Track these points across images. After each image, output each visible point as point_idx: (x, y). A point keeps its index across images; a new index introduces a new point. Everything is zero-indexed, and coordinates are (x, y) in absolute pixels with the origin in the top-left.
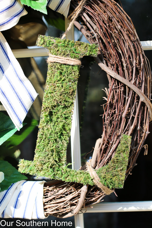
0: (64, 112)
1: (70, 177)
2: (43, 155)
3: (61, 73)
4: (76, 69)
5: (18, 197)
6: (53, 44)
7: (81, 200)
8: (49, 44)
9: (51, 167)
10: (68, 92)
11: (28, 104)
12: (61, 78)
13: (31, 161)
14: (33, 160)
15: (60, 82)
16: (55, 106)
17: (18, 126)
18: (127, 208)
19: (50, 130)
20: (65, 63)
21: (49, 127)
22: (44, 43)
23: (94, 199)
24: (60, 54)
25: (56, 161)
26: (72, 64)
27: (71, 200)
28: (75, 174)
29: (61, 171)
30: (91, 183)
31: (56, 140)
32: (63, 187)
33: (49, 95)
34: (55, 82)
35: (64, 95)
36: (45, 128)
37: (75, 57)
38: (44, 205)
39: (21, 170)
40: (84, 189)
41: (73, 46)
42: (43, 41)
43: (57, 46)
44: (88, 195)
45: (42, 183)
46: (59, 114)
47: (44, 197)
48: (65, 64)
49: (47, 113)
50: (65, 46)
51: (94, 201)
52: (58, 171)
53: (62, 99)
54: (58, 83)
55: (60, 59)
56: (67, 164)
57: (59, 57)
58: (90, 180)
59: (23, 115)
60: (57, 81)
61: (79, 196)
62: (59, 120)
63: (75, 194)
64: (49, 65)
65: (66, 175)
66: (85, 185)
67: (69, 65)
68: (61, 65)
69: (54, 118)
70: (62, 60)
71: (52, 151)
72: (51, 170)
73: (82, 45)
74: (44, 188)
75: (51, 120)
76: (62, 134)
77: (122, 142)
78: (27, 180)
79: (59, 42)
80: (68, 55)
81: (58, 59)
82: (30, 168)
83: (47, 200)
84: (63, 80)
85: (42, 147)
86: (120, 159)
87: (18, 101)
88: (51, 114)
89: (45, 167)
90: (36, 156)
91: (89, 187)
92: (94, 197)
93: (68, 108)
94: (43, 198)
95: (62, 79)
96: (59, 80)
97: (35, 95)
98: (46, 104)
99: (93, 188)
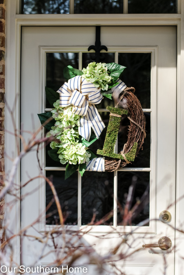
1: (115, 156)
2: (106, 148)
3: (114, 120)
4: (120, 119)
5: (95, 163)
7: (118, 165)
8: (111, 109)
9: (109, 152)
11: (102, 129)
14: (102, 150)
16: (111, 131)
17: (97, 138)
18: (134, 169)
19: (109, 139)
21: (109, 138)
22: (109, 109)
23: (123, 165)
24: (114, 113)
25: (111, 150)
26: (119, 117)
27: (114, 165)
28: (117, 155)
30: (123, 159)
31: (111, 143)
32: (112, 161)
33: (110, 127)
35: (115, 127)
36: (108, 139)
37: (120, 115)
38: (105, 167)
39: (98, 153)
40: (120, 161)
41: (119, 111)
42: (108, 108)
43: (113, 110)
44: (121, 163)
45: (104, 159)
46: (113, 134)
47: (105, 163)
48: (116, 117)
49: (109, 134)
50: (116, 110)
51: (123, 166)
52: (111, 154)
58: (122, 158)
59: (99, 134)
61: (118, 164)
62: (113, 136)
63: (116, 163)
64: (110, 117)
65: (114, 156)
66: (120, 159)
67: (117, 117)
68: (115, 117)
69: (111, 136)
70: (115, 115)
71: (110, 147)
72: (109, 154)
73: (122, 110)
75: (110, 136)
76: (113, 141)
77: (134, 145)
78: (97, 158)
80: (117, 114)
82: (101, 153)
83: (106, 165)
85: (106, 145)
86: (134, 151)
87: (98, 129)
88: (110, 134)
89: (107, 152)
90: (104, 148)
91: (122, 160)
92: (123, 164)
95: (115, 122)
96: (113, 122)
97: (104, 127)
98: (108, 130)
99: (123, 161)
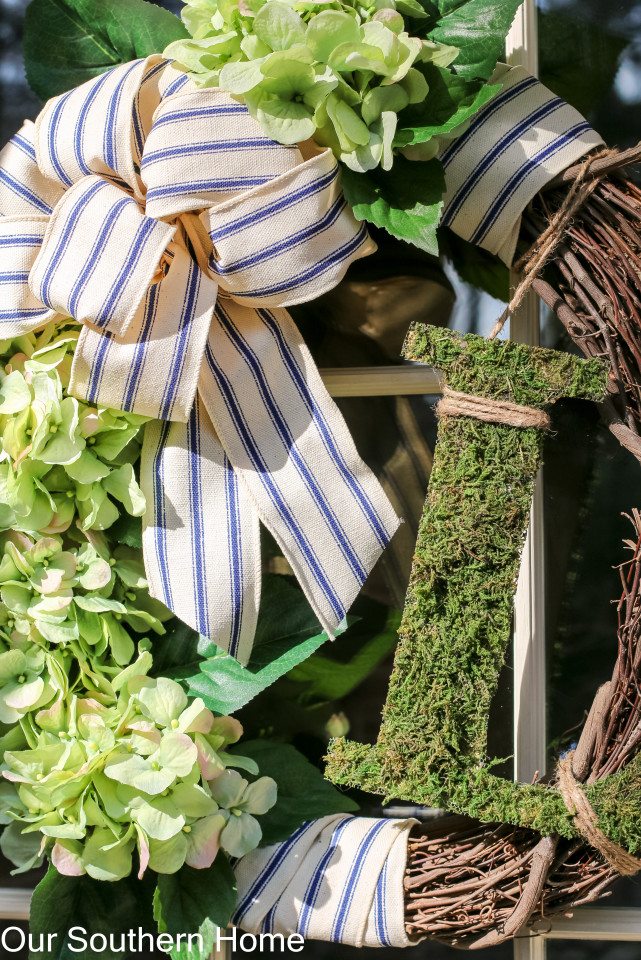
0: (487, 585)
1: (495, 807)
2: (407, 726)
3: (480, 454)
4: (530, 440)
5: (321, 868)
6: (458, 354)
7: (530, 888)
8: (446, 354)
9: (433, 769)
10: (499, 518)
11: (368, 550)
12: (479, 470)
13: (369, 745)
14: (373, 742)
15: (478, 483)
16: (456, 564)
17: (332, 626)
19: (437, 643)
20: (494, 417)
21: (433, 633)
22: (426, 351)
23: (576, 886)
24: (479, 390)
25: (450, 749)
26: (518, 421)
27: (498, 885)
28: (513, 796)
29: (468, 782)
30: (565, 830)
31: (453, 677)
32: (475, 843)
33: (438, 524)
34: (458, 482)
35: (486, 525)
36: (421, 637)
37: (529, 402)
38: (407, 900)
39: (333, 774)
40: (543, 850)
41: (524, 364)
42: (423, 344)
43: (470, 362)
44: (556, 873)
45: (403, 827)
46: (469, 590)
47: (409, 871)
48: (495, 424)
49: (428, 587)
50: (496, 363)
51: (577, 895)
52: (456, 782)
53: (481, 541)
54: (470, 487)
55: (479, 407)
56: (488, 762)
57: (477, 399)
58: (563, 820)
59: (347, 589)
60: (466, 478)
61: (524, 875)
62: (468, 610)
63: (512, 867)
64: (443, 424)
65: (482, 799)
66: (545, 836)
67: (509, 427)
68: (482, 424)
69: (452, 605)
70: (485, 408)
71: (440, 713)
72: (433, 778)
73: (553, 362)
74: (410, 842)
75: (441, 611)
76: (475, 659)
78: (357, 814)
79: (479, 349)
80: (507, 392)
81: (472, 405)
82: (362, 768)
83: (418, 881)
84: (487, 477)
85: (406, 699)
87: (334, 543)
88: (440, 588)
89: (413, 767)
90: (387, 727)
91: (561, 845)
92: (578, 878)
93: (499, 572)
94: (406, 875)
95: (484, 474)
96: (473, 477)
97: (392, 522)
98: (426, 554)
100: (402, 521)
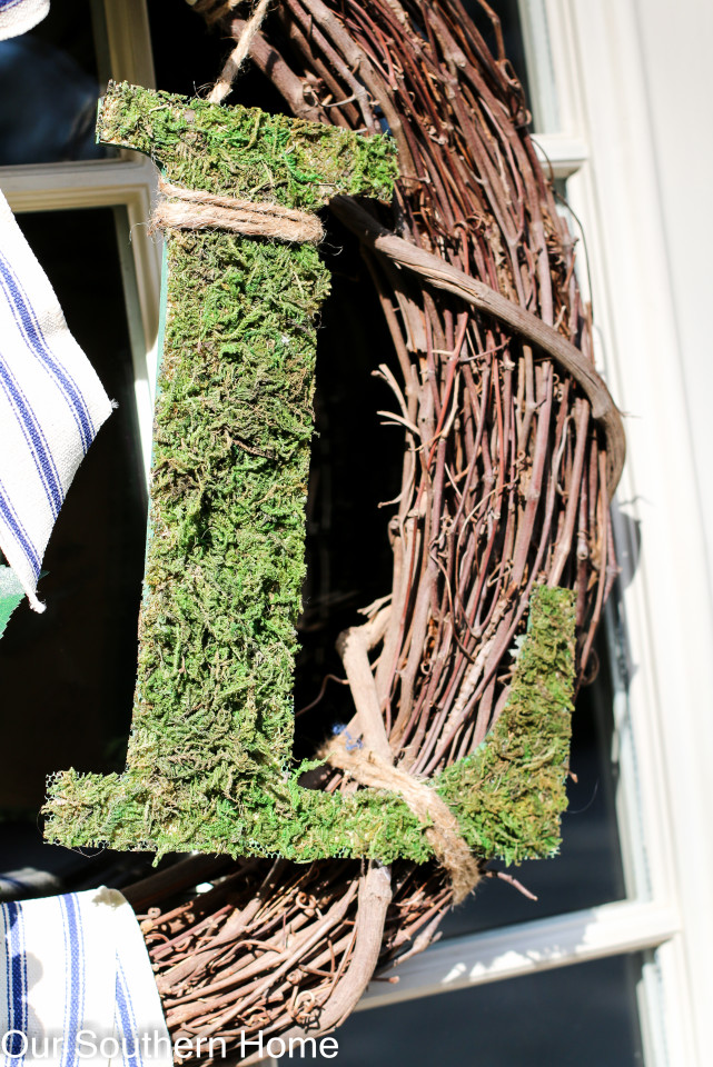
0: (269, 495)
1: (316, 836)
3: (239, 286)
4: (311, 259)
6: (184, 131)
8: (168, 131)
10: (284, 386)
11: (68, 461)
12: (241, 315)
13: (114, 774)
14: (120, 767)
15: (236, 333)
16: (219, 465)
19: (208, 593)
20: (259, 229)
21: (198, 576)
22: (138, 127)
24: (229, 187)
25: (257, 756)
28: (338, 813)
29: (274, 806)
30: (418, 852)
31: (241, 643)
33: (189, 403)
34: (209, 334)
35: (266, 398)
37: (298, 203)
41: (283, 145)
42: (132, 117)
43: (203, 144)
46: (243, 504)
48: (259, 239)
50: (246, 143)
52: (255, 808)
53: (262, 424)
54: (225, 341)
55: (232, 213)
57: (229, 201)
58: (412, 836)
59: (40, 520)
60: (221, 327)
62: (244, 535)
65: (297, 827)
67: (278, 243)
68: (241, 239)
69: (221, 530)
71: (235, 704)
73: (323, 141)
77: (538, 621)
79: (214, 123)
80: (268, 189)
81: (221, 211)
84: (251, 325)
85: (167, 690)
86: (537, 706)
87: (26, 448)
89: (194, 795)
90: (140, 742)
93: (280, 470)
95: (250, 318)
96: (228, 325)
97: (101, 408)
99: (419, 875)
100: (115, 405)
